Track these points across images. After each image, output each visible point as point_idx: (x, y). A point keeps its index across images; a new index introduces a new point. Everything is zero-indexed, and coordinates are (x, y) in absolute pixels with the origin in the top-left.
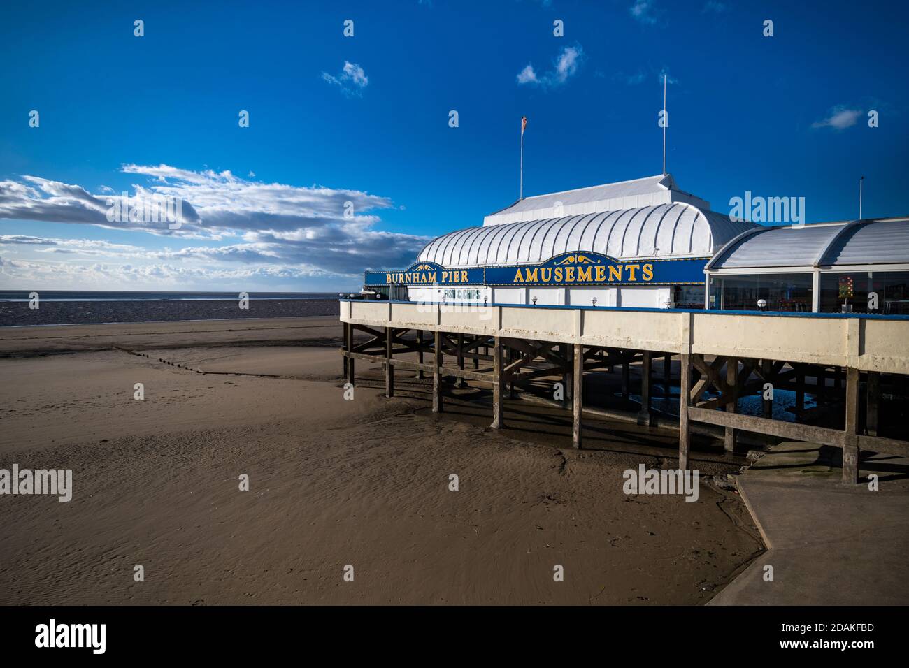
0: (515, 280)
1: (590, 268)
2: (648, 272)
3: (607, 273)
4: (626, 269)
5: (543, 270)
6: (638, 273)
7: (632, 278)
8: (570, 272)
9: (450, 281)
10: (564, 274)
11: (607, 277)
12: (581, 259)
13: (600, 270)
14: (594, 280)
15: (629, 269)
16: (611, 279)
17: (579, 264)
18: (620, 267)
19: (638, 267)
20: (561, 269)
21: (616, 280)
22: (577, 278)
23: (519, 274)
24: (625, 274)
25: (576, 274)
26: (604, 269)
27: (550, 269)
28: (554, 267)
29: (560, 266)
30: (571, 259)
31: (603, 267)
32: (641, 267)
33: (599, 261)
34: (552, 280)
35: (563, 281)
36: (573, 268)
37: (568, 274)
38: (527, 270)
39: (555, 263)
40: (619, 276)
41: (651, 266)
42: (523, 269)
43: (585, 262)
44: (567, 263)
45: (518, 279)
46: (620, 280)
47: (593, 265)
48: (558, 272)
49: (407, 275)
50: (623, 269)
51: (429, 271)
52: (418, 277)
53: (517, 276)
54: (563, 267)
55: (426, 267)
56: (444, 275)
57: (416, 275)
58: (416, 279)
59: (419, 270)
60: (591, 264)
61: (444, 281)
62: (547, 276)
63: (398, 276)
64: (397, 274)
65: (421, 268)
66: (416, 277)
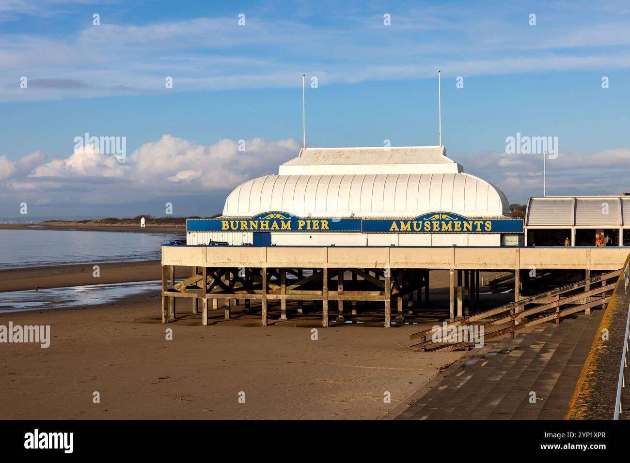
0: (391, 229)
1: (451, 223)
2: (489, 225)
3: (462, 226)
4: (475, 224)
5: (415, 223)
6: (483, 227)
7: (479, 229)
8: (436, 224)
9: (309, 228)
10: (432, 226)
11: (463, 228)
12: (444, 217)
13: (457, 224)
14: (453, 230)
15: (477, 224)
16: (465, 229)
17: (443, 220)
18: (471, 223)
19: (482, 223)
20: (429, 223)
21: (468, 230)
22: (441, 228)
23: (394, 225)
24: (475, 227)
25: (441, 226)
26: (460, 224)
27: (421, 223)
28: (424, 222)
29: (427, 221)
30: (437, 217)
31: (460, 222)
32: (484, 223)
33: (457, 219)
34: (422, 230)
35: (431, 230)
36: (438, 222)
37: (435, 226)
38: (402, 223)
39: (424, 219)
40: (470, 228)
41: (490, 223)
42: (398, 222)
43: (447, 219)
44: (434, 219)
45: (394, 229)
46: (471, 230)
47: (453, 221)
48: (427, 225)
49: (251, 222)
50: (473, 224)
51: (282, 220)
52: (267, 225)
53: (392, 227)
54: (431, 221)
55: (278, 216)
56: (301, 224)
57: (265, 223)
58: (264, 226)
59: (269, 218)
60: (451, 220)
61: (300, 228)
62: (418, 227)
63: (240, 224)
64: (237, 222)
65: (272, 216)
66: (264, 225)
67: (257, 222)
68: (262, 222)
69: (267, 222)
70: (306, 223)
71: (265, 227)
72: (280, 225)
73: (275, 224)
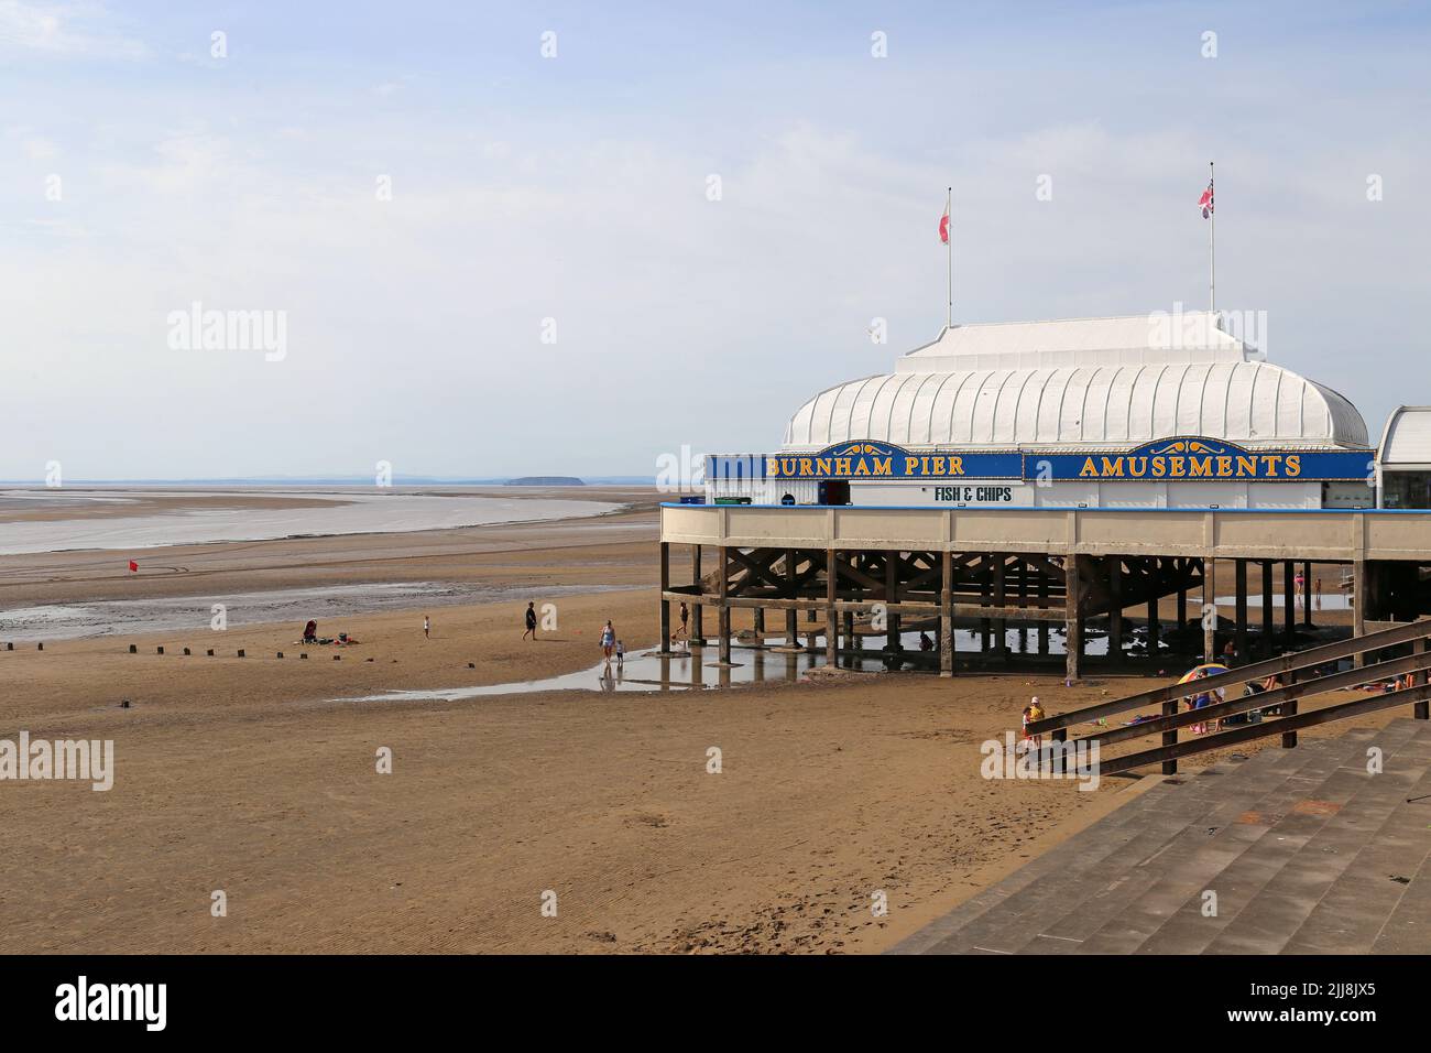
0: (1083, 474)
1: (1209, 459)
2: (1294, 467)
3: (1234, 465)
4: (1263, 461)
5: (1132, 460)
6: (1280, 467)
7: (1271, 472)
8: (1177, 464)
9: (925, 472)
10: (1168, 465)
11: (1236, 470)
12: (1195, 446)
13: (1224, 462)
14: (1215, 474)
15: (1267, 461)
16: (1240, 473)
17: (1191, 453)
18: (1254, 459)
19: (1279, 459)
20: (1162, 459)
21: (1248, 475)
22: (1188, 471)
23: (1089, 465)
24: (1262, 468)
25: (1187, 465)
26: (1230, 461)
27: (1144, 459)
28: (1151, 457)
29: (1161, 455)
30: (1179, 446)
31: (1229, 458)
32: (1284, 460)
33: (1222, 451)
34: (1148, 474)
35: (1167, 475)
36: (1182, 459)
37: (1174, 466)
38: (1105, 459)
39: (1152, 451)
40: (1252, 470)
41: (1297, 458)
42: (1097, 459)
43: (1201, 451)
44: (1172, 451)
45: (1088, 472)
46: (1254, 475)
47: (1214, 455)
48: (1158, 463)
49: (820, 462)
50: (1258, 461)
51: (874, 456)
52: (847, 466)
53: (1085, 468)
54: (1167, 456)
55: (868, 449)
56: (911, 463)
57: (843, 462)
58: (843, 468)
59: (851, 453)
60: (1210, 454)
61: (909, 472)
62: (1138, 468)
63: (798, 464)
64: (794, 460)
65: (856, 449)
66: (843, 466)
67: (829, 460)
68: (838, 460)
69: (848, 460)
70: (921, 463)
71: (843, 470)
72: (871, 466)
73: (862, 464)
